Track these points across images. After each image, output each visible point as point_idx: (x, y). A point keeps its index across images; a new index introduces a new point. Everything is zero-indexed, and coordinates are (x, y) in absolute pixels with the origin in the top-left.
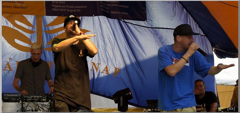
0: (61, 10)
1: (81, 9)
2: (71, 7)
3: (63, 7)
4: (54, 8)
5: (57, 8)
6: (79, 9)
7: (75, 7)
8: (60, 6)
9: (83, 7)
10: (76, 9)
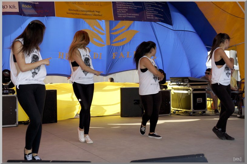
0: (124, 16)
1: (135, 16)
2: (130, 14)
3: (124, 14)
4: (119, 15)
5: (121, 15)
6: (134, 16)
7: (132, 15)
8: (123, 14)
9: (137, 15)
10: (133, 16)
